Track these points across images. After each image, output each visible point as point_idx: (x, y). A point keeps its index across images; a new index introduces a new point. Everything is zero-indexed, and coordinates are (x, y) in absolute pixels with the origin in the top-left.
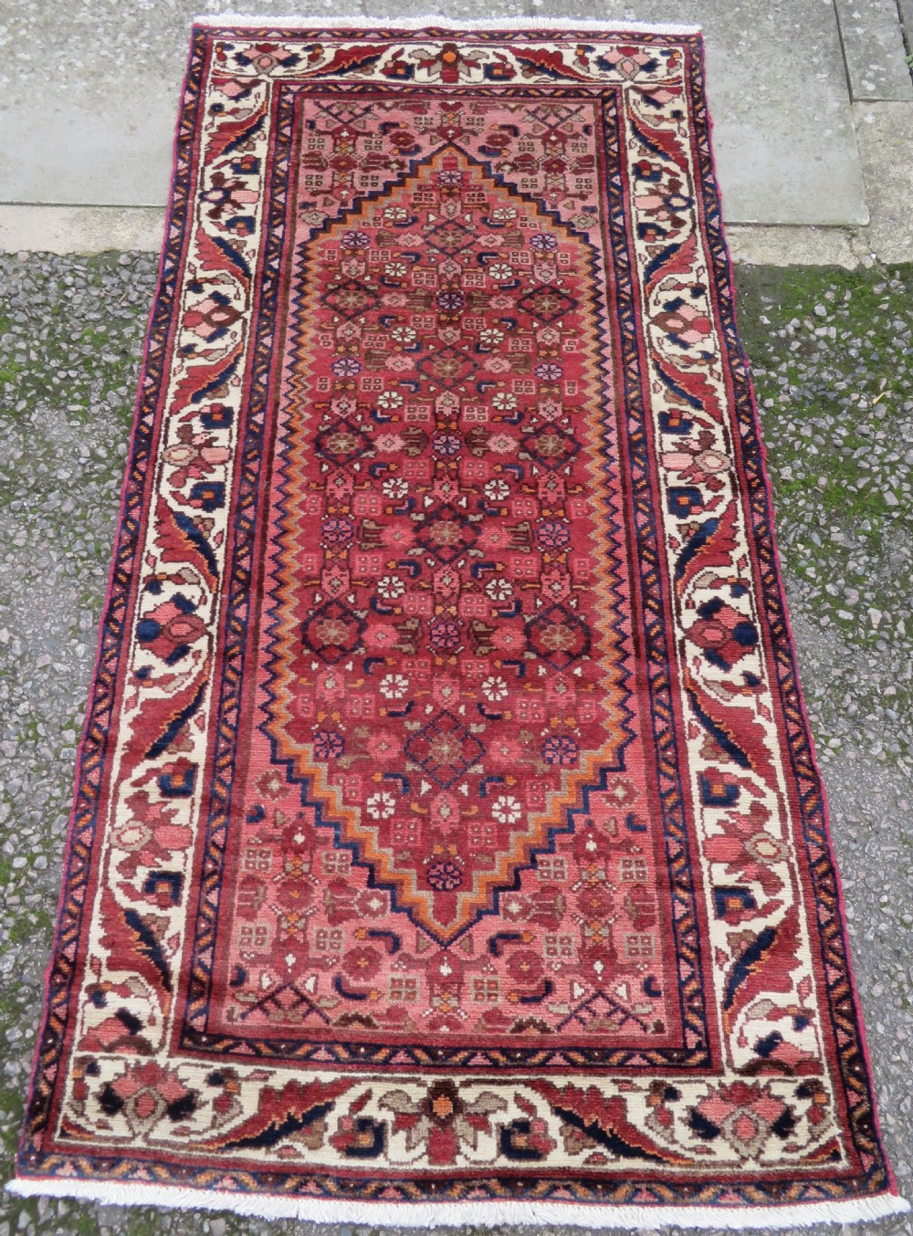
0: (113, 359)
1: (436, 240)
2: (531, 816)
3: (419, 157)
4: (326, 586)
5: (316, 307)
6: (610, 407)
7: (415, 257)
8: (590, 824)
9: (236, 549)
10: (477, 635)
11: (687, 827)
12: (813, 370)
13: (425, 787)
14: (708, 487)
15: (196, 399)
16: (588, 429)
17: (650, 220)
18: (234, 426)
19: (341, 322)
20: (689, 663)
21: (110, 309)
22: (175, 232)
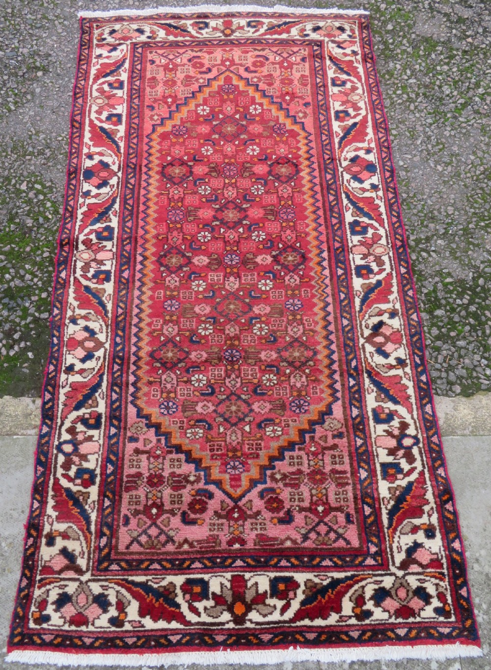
1: (244, 407)
2: (194, 108)
3: (260, 487)
4: (290, 189)
5: (319, 348)
6: (138, 284)
7: (258, 391)
8: (169, 107)
9: (337, 204)
10: (216, 171)
11: (130, 108)
13: (237, 116)
15: (379, 283)
16: (152, 271)
17: (91, 432)
18: (353, 267)
19: (300, 337)
20: (117, 162)
22: (428, 409)
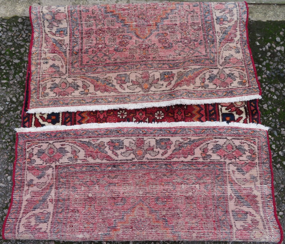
0: (17, 61)
12: (275, 64)
14: (237, 113)
21: (15, 41)
